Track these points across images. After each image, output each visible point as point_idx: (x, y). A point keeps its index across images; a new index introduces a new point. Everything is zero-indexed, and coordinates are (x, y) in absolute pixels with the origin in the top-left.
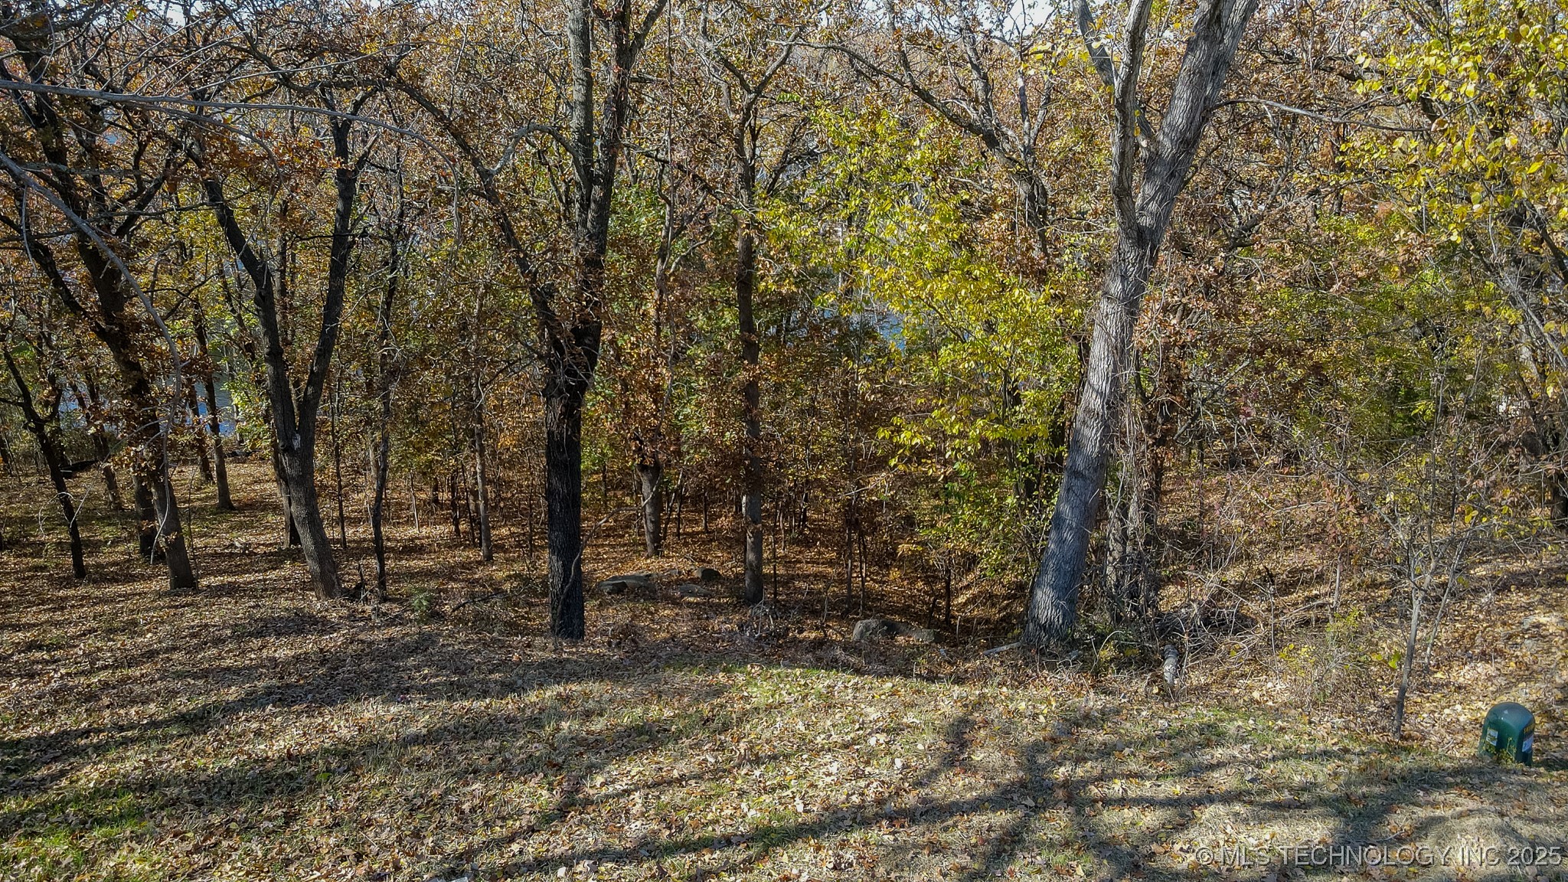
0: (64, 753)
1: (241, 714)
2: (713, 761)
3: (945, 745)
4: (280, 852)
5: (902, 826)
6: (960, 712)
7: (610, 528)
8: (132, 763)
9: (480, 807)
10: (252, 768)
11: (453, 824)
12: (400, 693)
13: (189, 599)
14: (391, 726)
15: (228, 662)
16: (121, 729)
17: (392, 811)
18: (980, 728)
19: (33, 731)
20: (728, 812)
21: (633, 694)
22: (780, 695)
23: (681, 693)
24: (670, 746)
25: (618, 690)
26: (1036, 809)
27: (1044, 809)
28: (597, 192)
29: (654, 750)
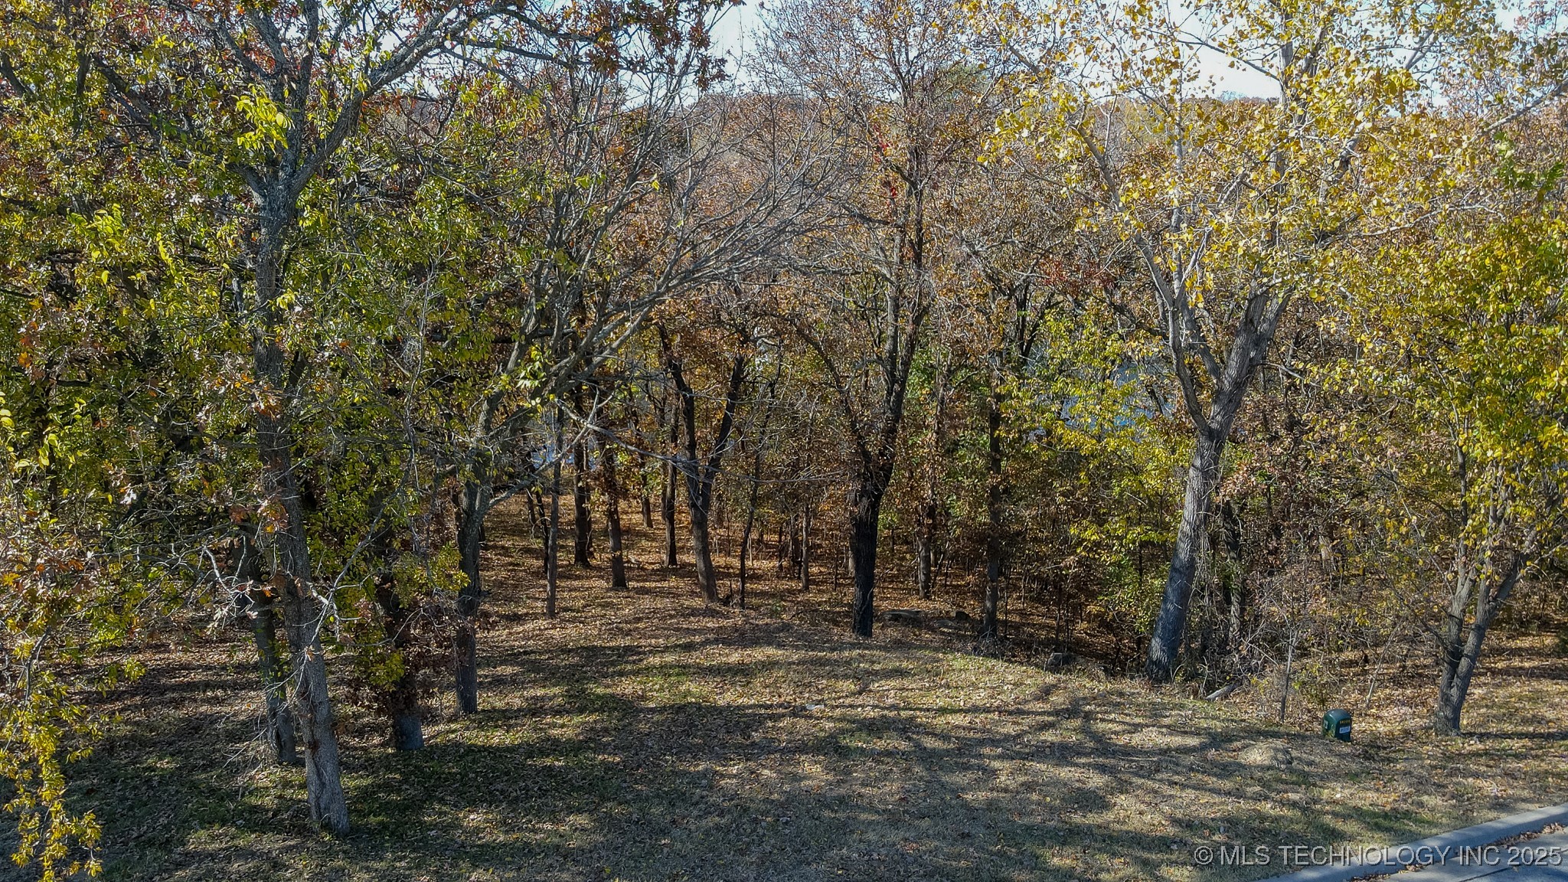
0: (636, 653)
1: (708, 646)
2: (928, 685)
3: (1039, 693)
4: (749, 692)
5: (1005, 715)
7: (894, 576)
8: (669, 658)
9: (826, 687)
10: (723, 666)
12: (781, 646)
13: (628, 594)
14: (781, 657)
15: (685, 626)
16: (654, 646)
17: (789, 685)
18: (1060, 689)
20: (931, 701)
21: (895, 657)
22: (968, 666)
23: (919, 659)
24: (910, 677)
26: (1068, 718)
27: (1072, 718)
28: (896, 387)
29: (902, 678)
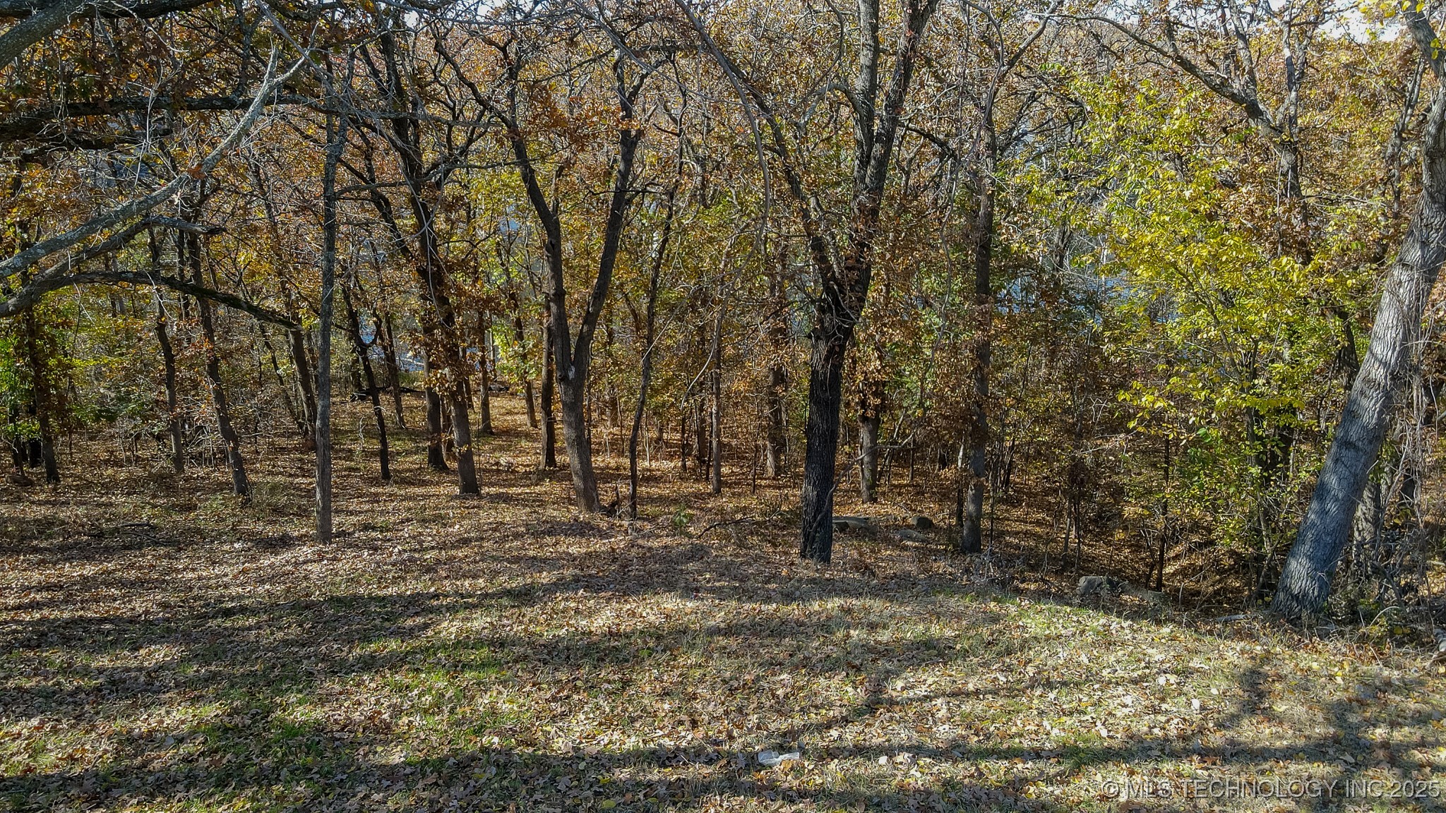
0: (423, 610)
1: (558, 594)
2: (1005, 680)
3: (1241, 693)
4: (625, 710)
5: (1214, 764)
6: (1250, 664)
8: (480, 622)
9: (793, 695)
10: (581, 639)
11: (771, 706)
12: (691, 591)
13: (476, 503)
14: (693, 617)
15: (531, 553)
16: (462, 596)
17: (713, 689)
18: (1273, 681)
19: (393, 590)
20: (1033, 728)
21: (912, 612)
22: (1056, 628)
23: (958, 617)
24: (959, 662)
25: (896, 608)
26: (1357, 765)
27: (1366, 766)
28: (878, 149)
29: (945, 664)
